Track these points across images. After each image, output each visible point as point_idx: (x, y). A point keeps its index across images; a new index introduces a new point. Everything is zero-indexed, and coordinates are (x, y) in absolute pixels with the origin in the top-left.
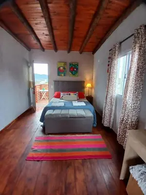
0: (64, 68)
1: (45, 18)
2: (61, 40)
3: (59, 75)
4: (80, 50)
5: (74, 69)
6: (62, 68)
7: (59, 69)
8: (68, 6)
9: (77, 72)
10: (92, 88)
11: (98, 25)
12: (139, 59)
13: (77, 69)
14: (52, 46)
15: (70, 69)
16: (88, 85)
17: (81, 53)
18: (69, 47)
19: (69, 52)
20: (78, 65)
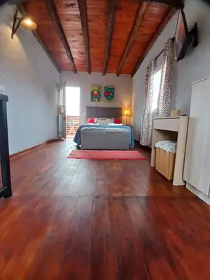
0: (99, 93)
1: (84, 36)
2: (97, 60)
3: (92, 100)
4: (116, 73)
5: (109, 93)
6: (95, 92)
7: (92, 93)
8: (107, 24)
9: (112, 97)
10: (130, 116)
11: (134, 42)
12: (167, 68)
13: (113, 94)
14: (86, 66)
15: (105, 93)
16: (126, 112)
17: (118, 76)
18: (104, 67)
19: (104, 74)
20: (114, 89)
